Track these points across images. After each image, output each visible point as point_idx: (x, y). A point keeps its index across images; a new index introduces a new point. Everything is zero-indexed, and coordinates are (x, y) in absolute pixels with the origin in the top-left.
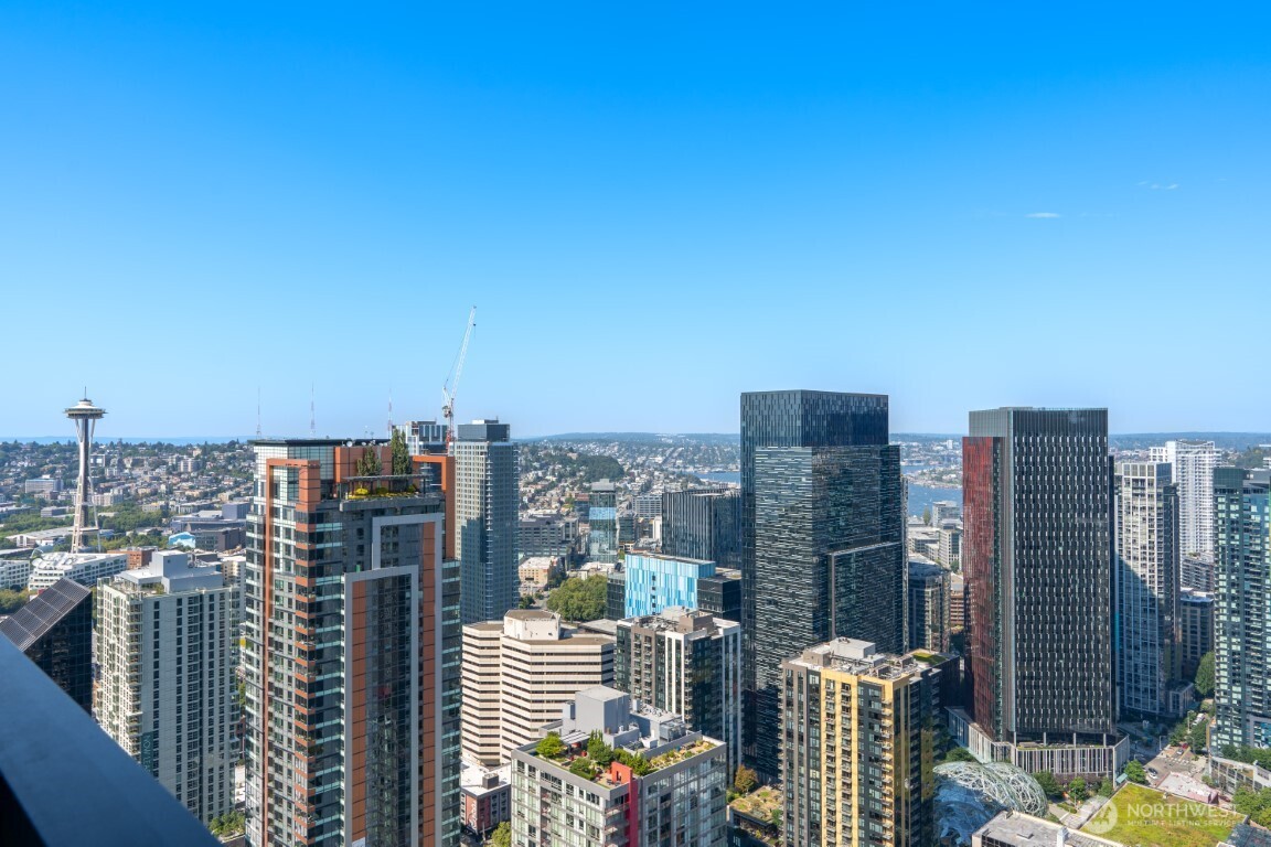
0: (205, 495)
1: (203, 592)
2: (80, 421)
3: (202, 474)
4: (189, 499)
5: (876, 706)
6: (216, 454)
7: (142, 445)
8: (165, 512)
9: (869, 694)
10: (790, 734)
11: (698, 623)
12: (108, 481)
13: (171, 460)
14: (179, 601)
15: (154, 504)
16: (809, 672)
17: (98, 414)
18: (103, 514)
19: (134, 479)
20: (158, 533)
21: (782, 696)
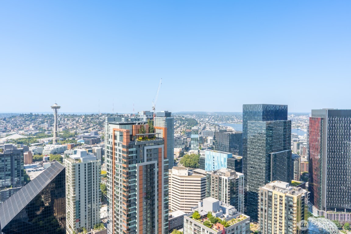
0: (86, 129)
1: (91, 162)
2: (54, 109)
3: (85, 123)
4: (82, 130)
5: (291, 203)
6: (88, 117)
7: (69, 115)
8: (76, 133)
9: (289, 200)
10: (262, 209)
11: (232, 174)
12: (61, 125)
13: (77, 119)
14: (85, 165)
15: (73, 131)
16: (268, 191)
17: (59, 107)
18: (60, 134)
19: (67, 124)
20: (74, 139)
21: (259, 198)
